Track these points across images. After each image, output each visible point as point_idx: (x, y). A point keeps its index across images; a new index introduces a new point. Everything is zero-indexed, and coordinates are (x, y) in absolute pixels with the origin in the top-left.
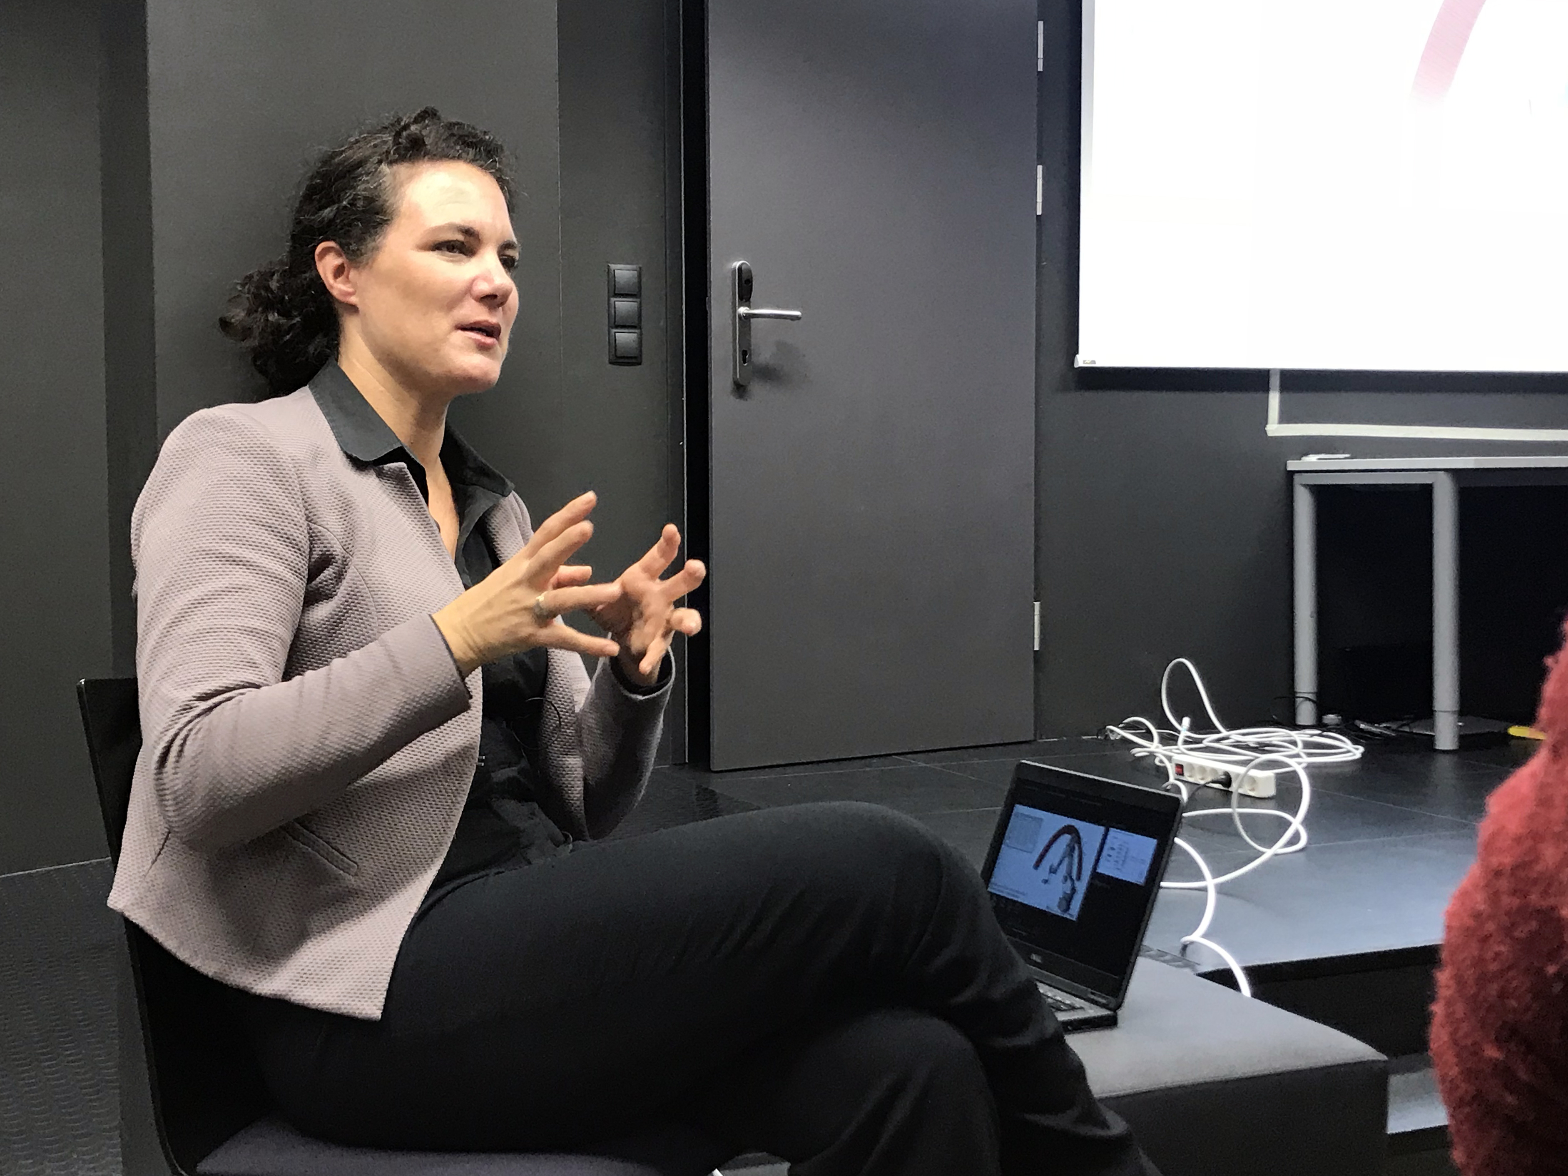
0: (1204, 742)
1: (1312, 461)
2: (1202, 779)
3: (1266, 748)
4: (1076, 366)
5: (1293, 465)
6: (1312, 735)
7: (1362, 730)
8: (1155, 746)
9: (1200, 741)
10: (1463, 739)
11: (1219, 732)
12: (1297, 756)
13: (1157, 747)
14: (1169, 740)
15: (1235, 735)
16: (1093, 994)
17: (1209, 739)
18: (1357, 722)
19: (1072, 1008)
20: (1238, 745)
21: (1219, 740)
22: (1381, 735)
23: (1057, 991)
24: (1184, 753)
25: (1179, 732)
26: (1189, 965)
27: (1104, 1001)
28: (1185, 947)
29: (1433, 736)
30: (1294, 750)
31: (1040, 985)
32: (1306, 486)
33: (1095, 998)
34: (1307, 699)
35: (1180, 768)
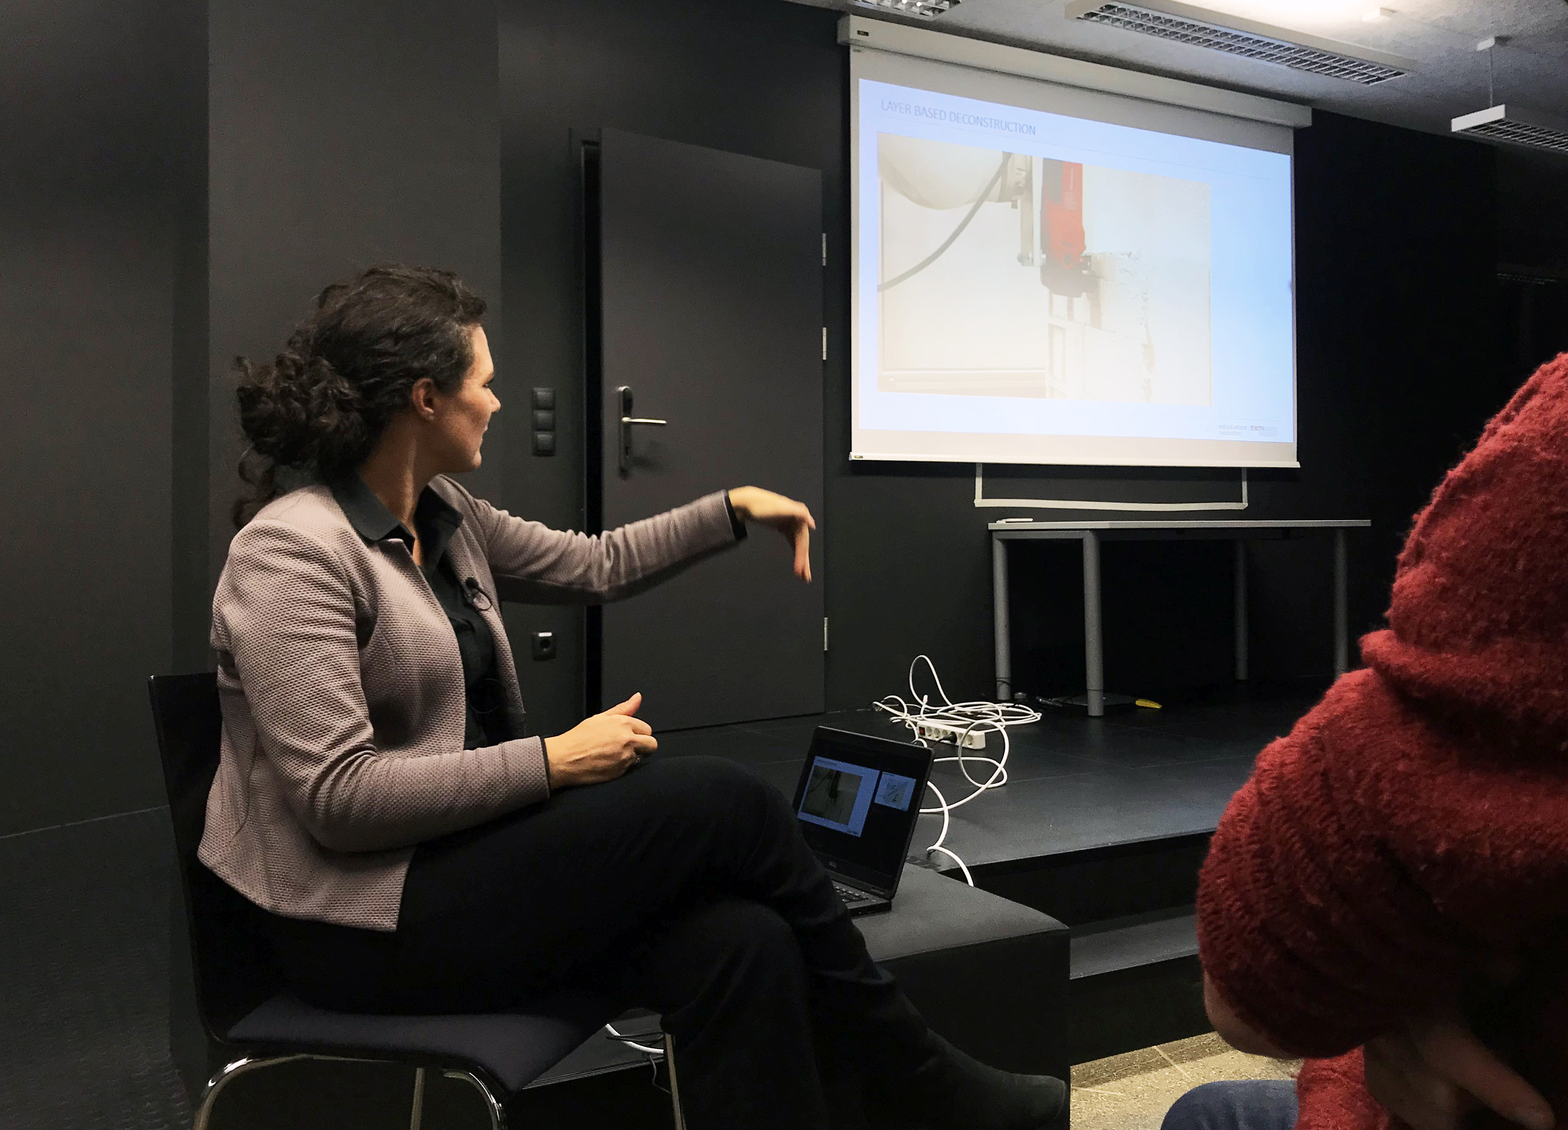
0: (938, 712)
1: (1001, 524)
2: (937, 737)
3: (979, 716)
4: (850, 459)
5: (992, 526)
6: (1008, 707)
7: (1040, 703)
8: (905, 715)
9: (935, 711)
10: (1106, 708)
11: (948, 705)
12: (999, 721)
13: (907, 716)
14: (914, 711)
15: (958, 707)
16: (874, 888)
17: (940, 710)
18: (1037, 698)
19: (860, 899)
20: (959, 714)
21: (946, 711)
22: (1053, 706)
23: (849, 887)
24: (923, 720)
25: (921, 706)
26: (934, 866)
27: (883, 893)
28: (930, 853)
29: (1086, 707)
30: (997, 717)
31: (835, 883)
32: (999, 540)
33: (875, 891)
34: (1004, 682)
35: (922, 730)
